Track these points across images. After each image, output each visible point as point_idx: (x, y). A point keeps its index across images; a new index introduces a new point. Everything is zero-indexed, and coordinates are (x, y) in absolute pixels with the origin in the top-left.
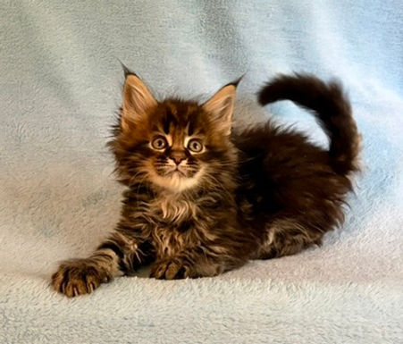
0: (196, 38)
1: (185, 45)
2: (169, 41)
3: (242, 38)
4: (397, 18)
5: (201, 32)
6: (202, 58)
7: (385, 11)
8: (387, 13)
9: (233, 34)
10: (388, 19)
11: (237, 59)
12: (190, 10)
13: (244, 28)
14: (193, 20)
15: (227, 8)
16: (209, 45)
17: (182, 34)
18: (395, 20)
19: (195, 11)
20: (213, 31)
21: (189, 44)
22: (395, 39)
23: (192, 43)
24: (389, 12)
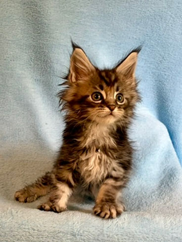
0: (27, 68)
1: (20, 72)
2: (10, 70)
3: (55, 70)
4: (150, 64)
5: (31, 65)
6: (31, 81)
7: (143, 59)
8: (144, 61)
9: (50, 68)
10: (145, 64)
11: (52, 83)
12: (24, 51)
13: (57, 64)
14: (25, 57)
15: (47, 51)
16: (35, 73)
17: (18, 65)
18: (149, 65)
19: (27, 52)
20: (38, 65)
21: (23, 72)
22: (149, 76)
23: (25, 71)
24: (145, 60)
